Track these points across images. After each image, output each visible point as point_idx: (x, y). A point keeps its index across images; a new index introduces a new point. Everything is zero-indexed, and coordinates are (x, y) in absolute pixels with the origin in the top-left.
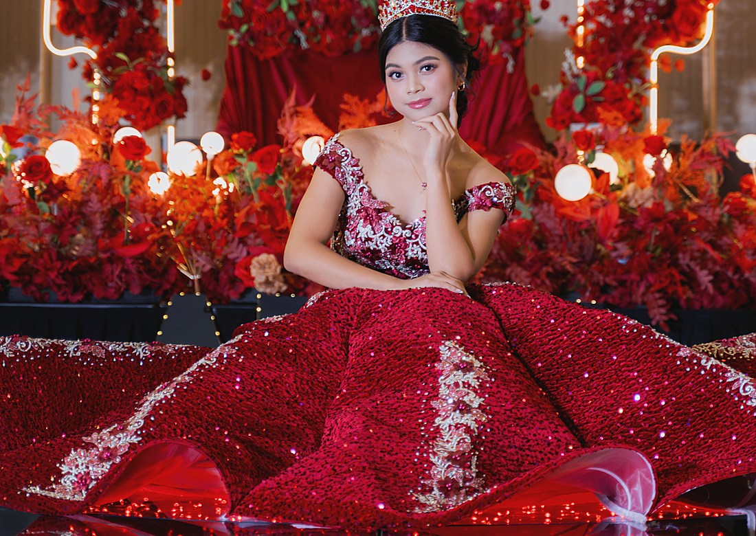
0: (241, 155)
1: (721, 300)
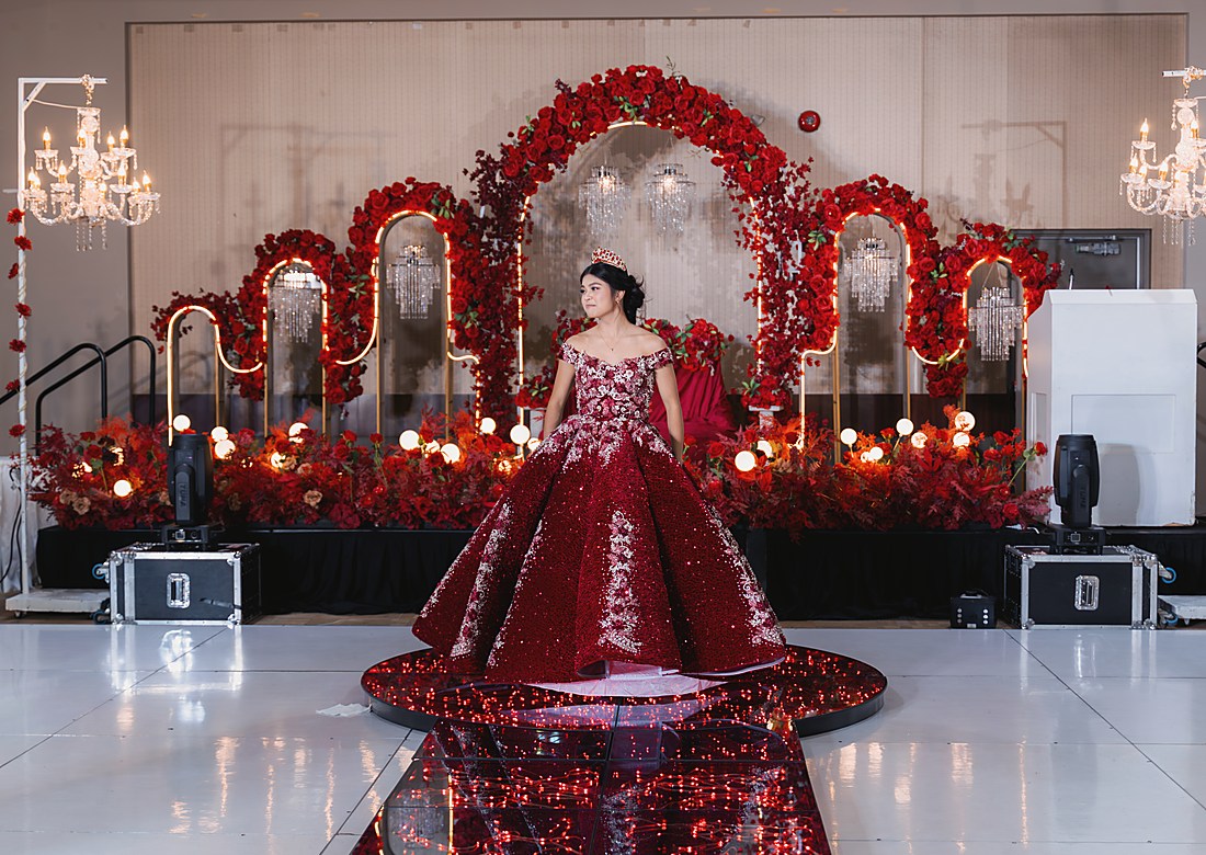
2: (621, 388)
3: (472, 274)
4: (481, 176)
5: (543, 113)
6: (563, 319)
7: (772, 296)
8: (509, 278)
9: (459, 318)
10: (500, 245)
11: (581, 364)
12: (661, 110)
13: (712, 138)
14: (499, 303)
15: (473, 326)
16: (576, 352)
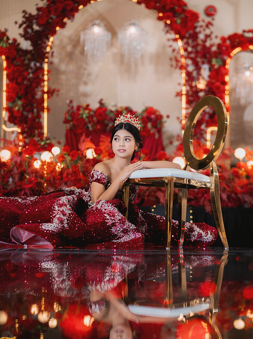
0: (65, 154)
1: (230, 205)
3: (18, 80)
4: (25, 25)
6: (71, 105)
7: (191, 95)
8: (40, 83)
9: (10, 105)
10: (35, 65)
14: (34, 97)
15: (19, 110)
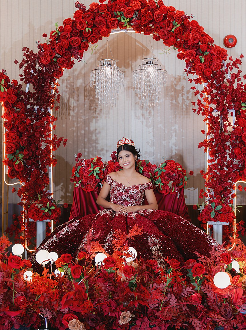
2: (132, 197)
3: (19, 129)
4: (26, 65)
5: (67, 22)
6: (79, 159)
7: (216, 145)
8: (44, 132)
9: (11, 158)
10: (39, 110)
11: (114, 185)
12: (145, 20)
13: (178, 40)
14: (38, 148)
15: (20, 164)
16: (112, 180)
